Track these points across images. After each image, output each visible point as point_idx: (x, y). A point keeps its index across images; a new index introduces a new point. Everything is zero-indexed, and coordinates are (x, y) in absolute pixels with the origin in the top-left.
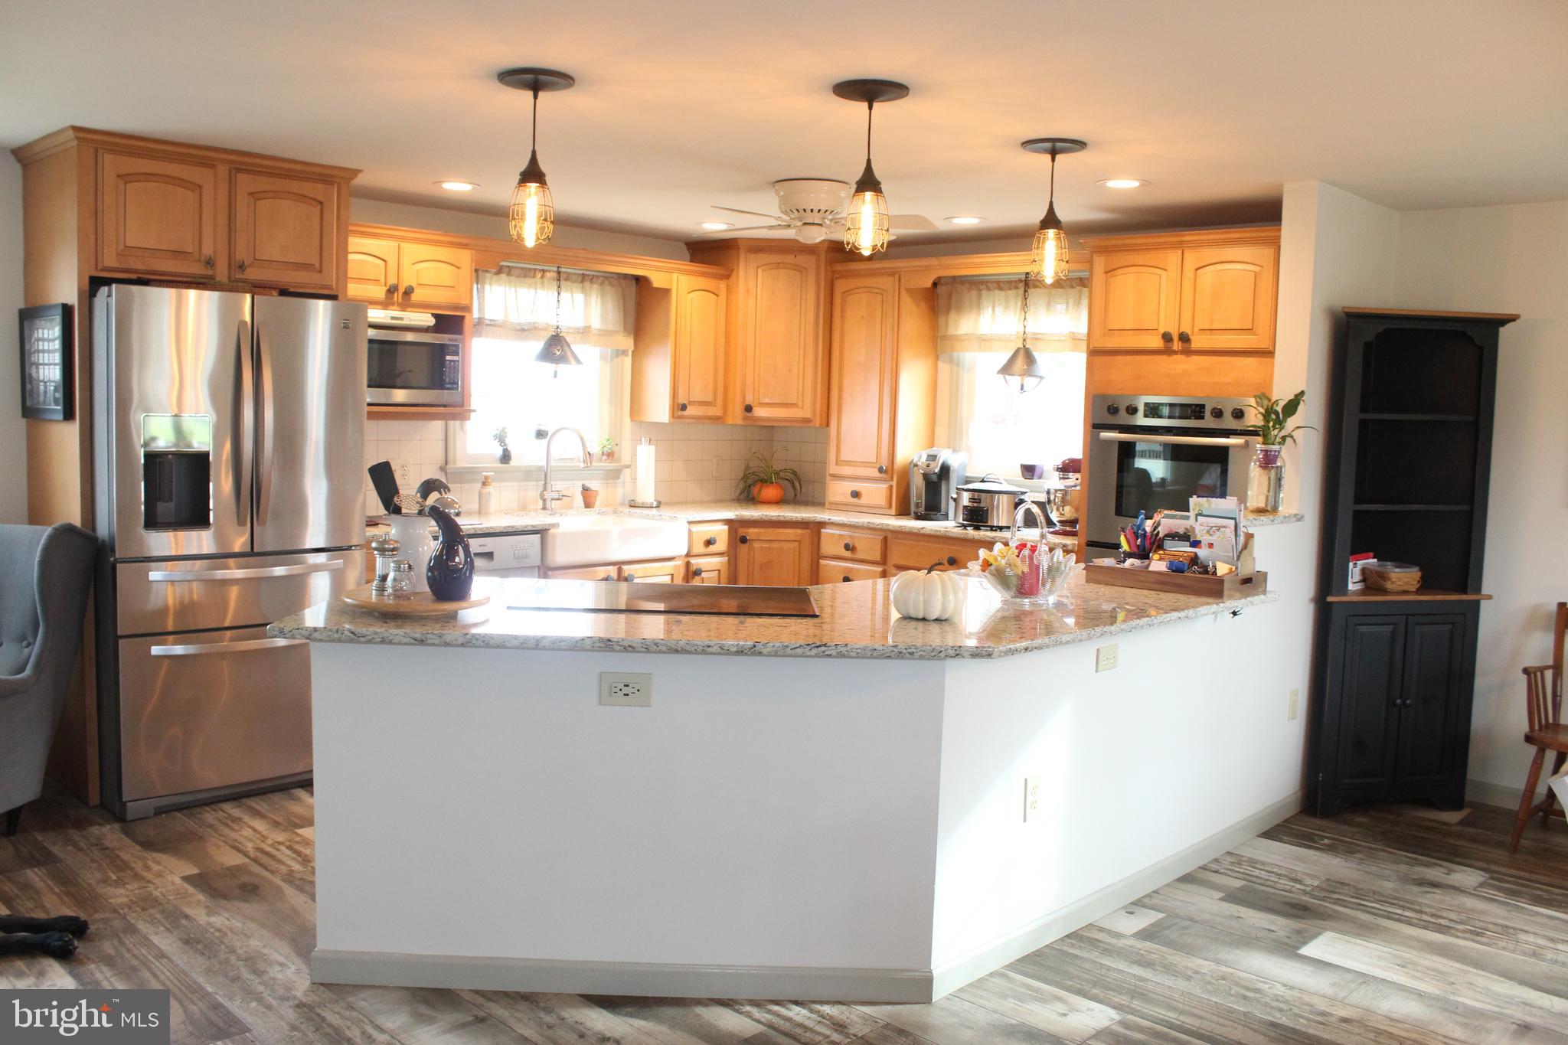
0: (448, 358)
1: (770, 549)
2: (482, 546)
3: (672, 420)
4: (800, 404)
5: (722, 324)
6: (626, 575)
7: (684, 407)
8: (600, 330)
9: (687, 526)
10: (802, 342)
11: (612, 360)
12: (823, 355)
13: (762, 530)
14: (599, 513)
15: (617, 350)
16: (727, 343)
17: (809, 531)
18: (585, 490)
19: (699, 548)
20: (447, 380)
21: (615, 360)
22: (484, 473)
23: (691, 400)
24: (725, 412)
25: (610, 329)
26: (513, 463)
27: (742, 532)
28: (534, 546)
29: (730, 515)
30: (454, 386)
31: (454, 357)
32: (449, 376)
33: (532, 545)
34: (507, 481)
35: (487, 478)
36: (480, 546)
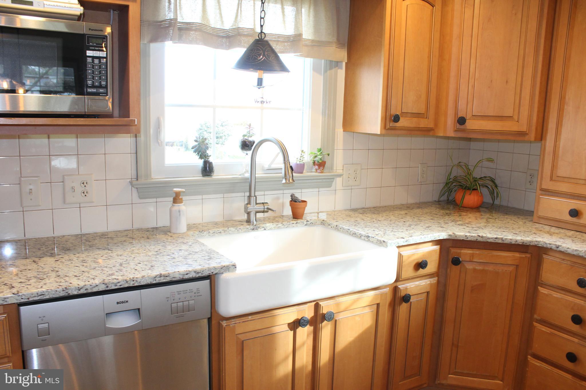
0: (89, 53)
1: (483, 271)
2: (123, 302)
3: (384, 132)
4: (516, 118)
5: (437, 35)
6: (325, 311)
7: (396, 119)
8: (313, 41)
9: (397, 250)
10: (522, 52)
11: (325, 71)
12: (543, 66)
13: (477, 252)
14: (306, 225)
15: (331, 61)
16: (441, 56)
17: (528, 255)
18: (294, 201)
19: (408, 272)
20: (90, 82)
21: (328, 72)
22: (175, 189)
23: (403, 111)
24: (436, 124)
25: (324, 40)
26: (217, 175)
27: (454, 252)
28: (201, 295)
29: (443, 235)
30: (101, 90)
31: (99, 52)
32: (93, 78)
33: (199, 294)
34: (204, 197)
35: (178, 194)
36: (118, 303)
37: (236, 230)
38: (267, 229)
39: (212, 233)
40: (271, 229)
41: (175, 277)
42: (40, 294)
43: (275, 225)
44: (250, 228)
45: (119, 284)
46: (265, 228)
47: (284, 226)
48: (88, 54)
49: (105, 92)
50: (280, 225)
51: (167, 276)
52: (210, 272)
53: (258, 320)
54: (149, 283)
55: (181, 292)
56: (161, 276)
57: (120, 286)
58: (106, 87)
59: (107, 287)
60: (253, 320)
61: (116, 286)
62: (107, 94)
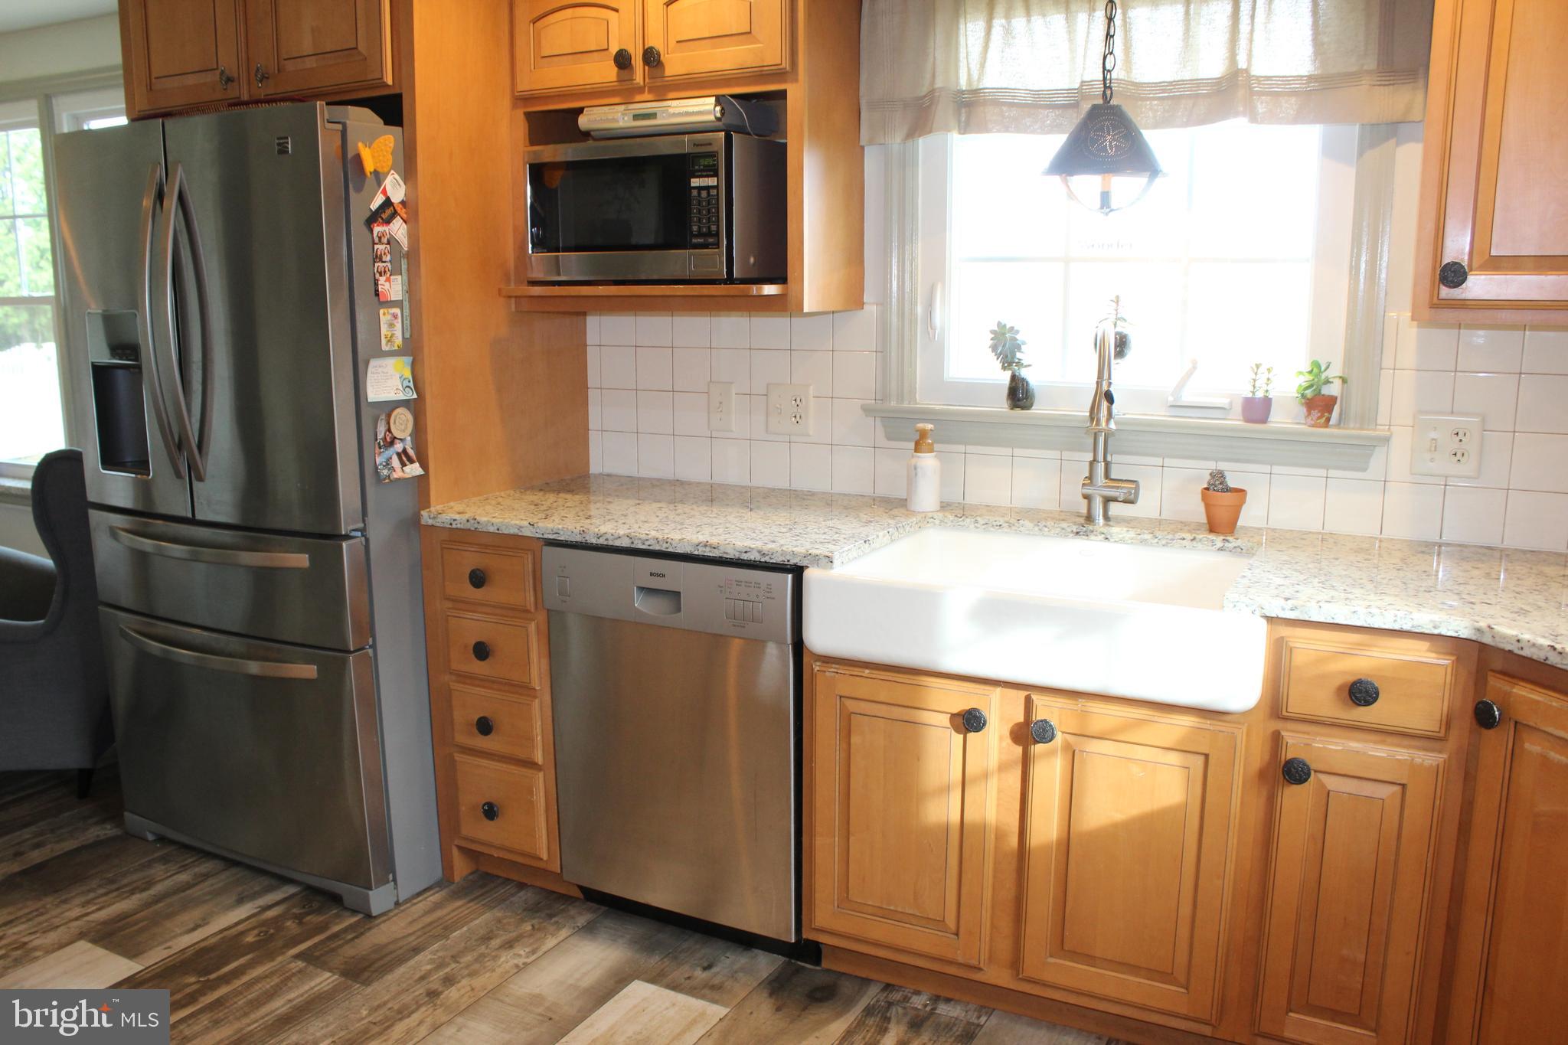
0: (695, 182)
2: (658, 575)
15: (1375, 127)
18: (1215, 487)
20: (695, 228)
21: (1368, 153)
22: (919, 425)
23: (1495, 252)
26: (1041, 407)
28: (773, 598)
29: (1458, 626)
30: (711, 240)
31: (707, 179)
32: (700, 220)
33: (769, 595)
34: (1018, 452)
35: (923, 434)
36: (652, 574)
37: (1036, 528)
38: (1112, 540)
39: (983, 525)
40: (1122, 541)
41: (727, 553)
42: (555, 531)
43: (1132, 534)
44: (1070, 530)
45: (647, 543)
46: (1108, 537)
47: (1156, 540)
48: (692, 185)
49: (716, 241)
50: (1148, 536)
51: (714, 548)
52: (784, 559)
53: (880, 682)
54: (689, 552)
55: (741, 582)
56: (706, 546)
57: (649, 545)
58: (717, 234)
59: (633, 543)
60: (871, 678)
61: (644, 544)
62: (717, 245)
